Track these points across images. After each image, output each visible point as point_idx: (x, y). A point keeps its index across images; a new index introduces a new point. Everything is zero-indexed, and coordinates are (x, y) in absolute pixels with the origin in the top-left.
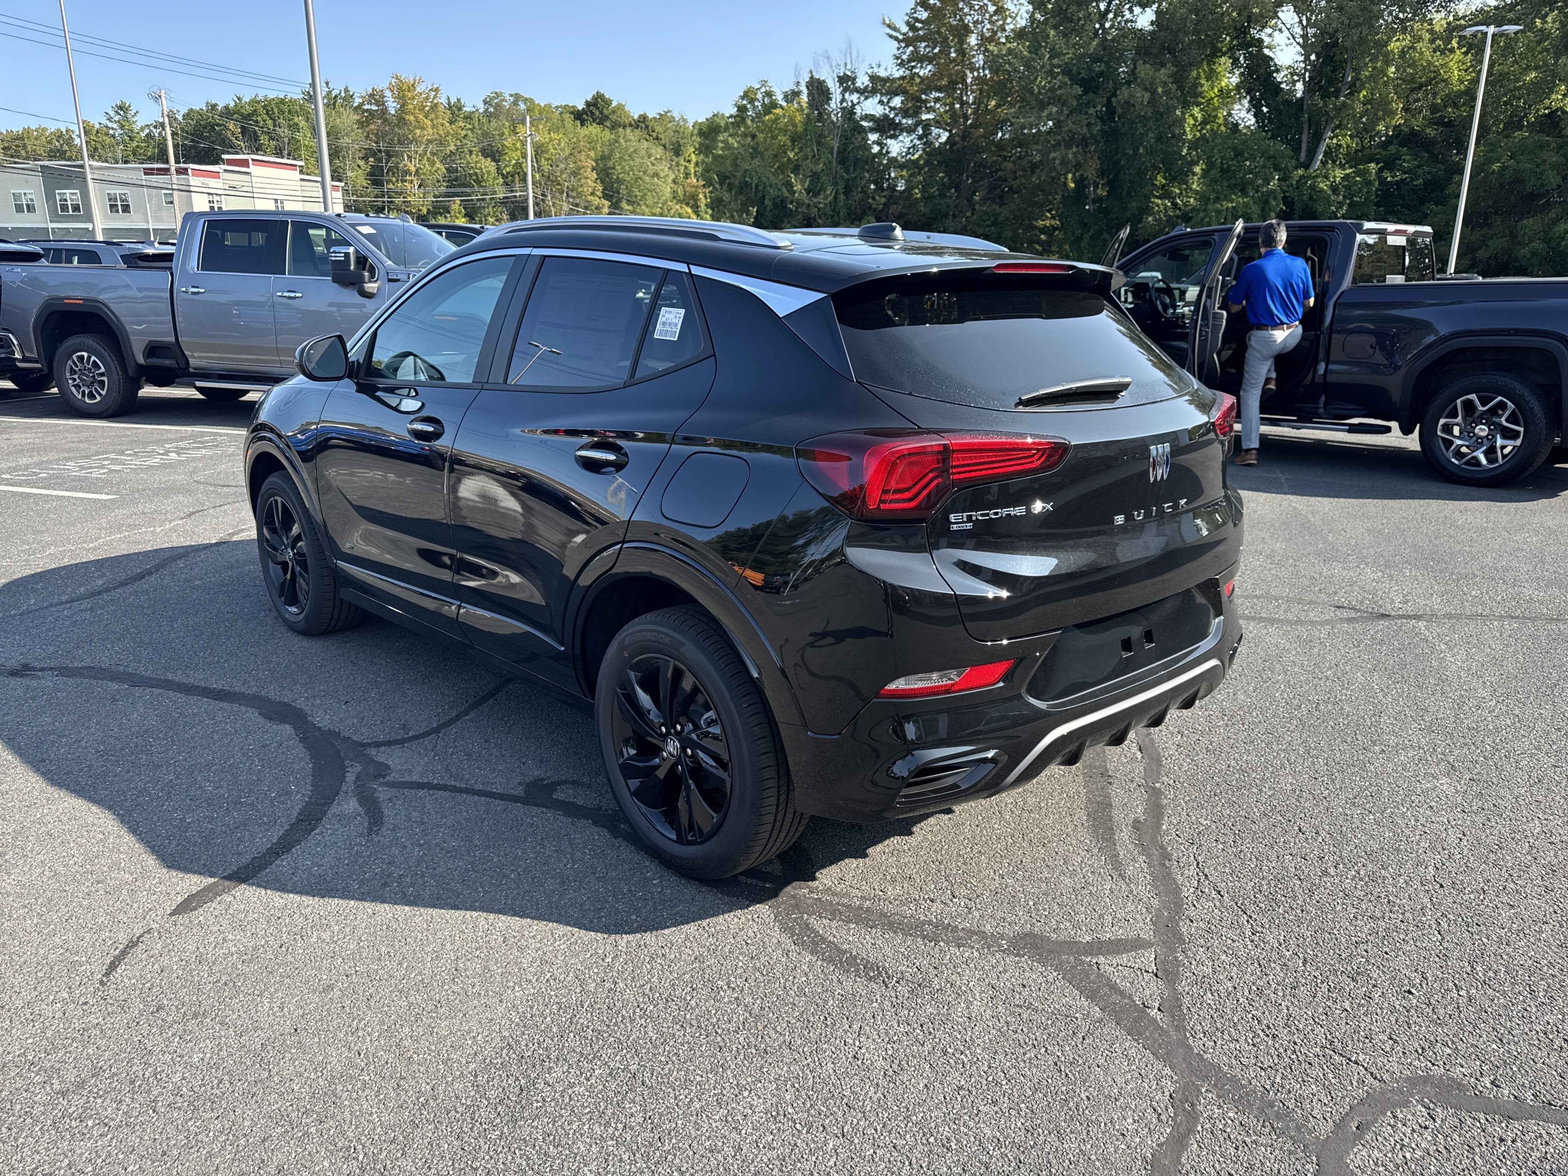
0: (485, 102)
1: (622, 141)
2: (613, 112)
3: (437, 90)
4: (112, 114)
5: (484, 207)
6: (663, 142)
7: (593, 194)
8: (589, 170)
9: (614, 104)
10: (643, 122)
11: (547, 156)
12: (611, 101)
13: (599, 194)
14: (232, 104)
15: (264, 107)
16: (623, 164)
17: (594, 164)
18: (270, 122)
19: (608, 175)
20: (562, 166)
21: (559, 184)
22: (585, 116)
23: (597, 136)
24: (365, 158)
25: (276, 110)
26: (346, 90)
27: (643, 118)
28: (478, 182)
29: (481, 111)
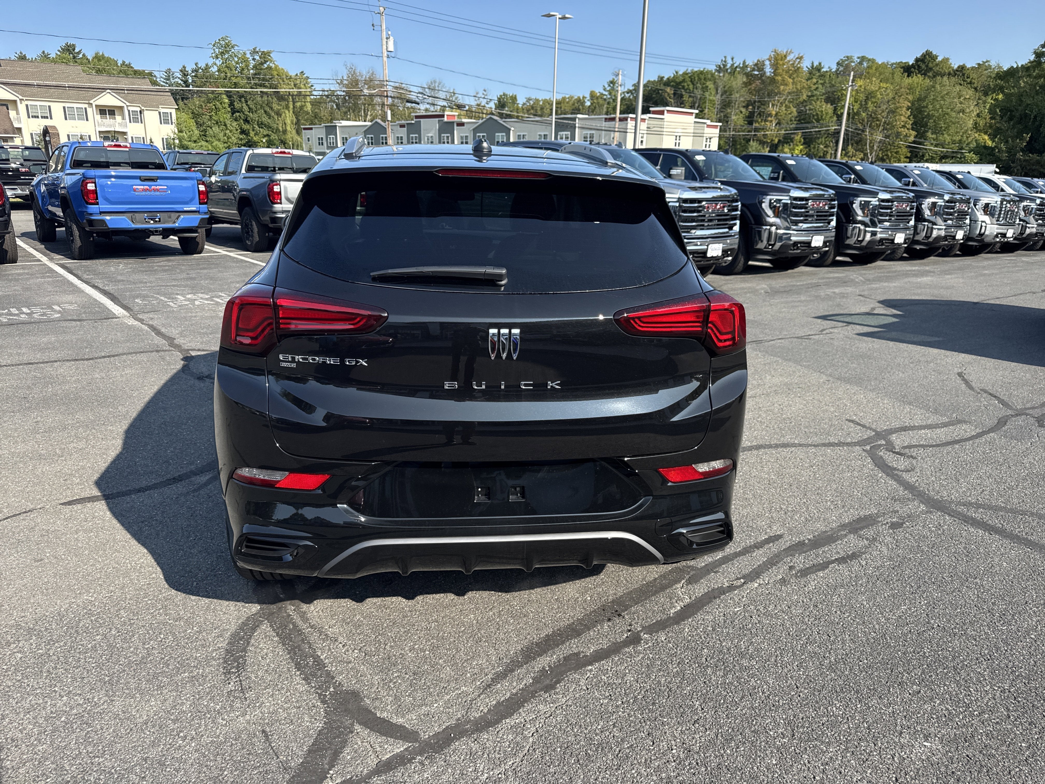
0: (838, 64)
1: (938, 86)
2: (937, 65)
3: (801, 58)
4: (606, 86)
5: (819, 138)
6: (975, 85)
7: (904, 126)
8: (904, 109)
9: (940, 59)
10: (961, 71)
11: (873, 100)
12: (937, 57)
13: (909, 126)
14: (672, 76)
15: (690, 77)
16: (936, 103)
17: (909, 104)
18: (691, 87)
19: (921, 112)
20: (884, 107)
21: (878, 120)
22: (913, 70)
23: (918, 84)
24: (746, 107)
25: (696, 79)
26: (744, 62)
27: (962, 68)
28: (818, 121)
29: (834, 70)
